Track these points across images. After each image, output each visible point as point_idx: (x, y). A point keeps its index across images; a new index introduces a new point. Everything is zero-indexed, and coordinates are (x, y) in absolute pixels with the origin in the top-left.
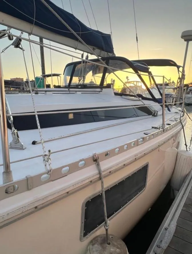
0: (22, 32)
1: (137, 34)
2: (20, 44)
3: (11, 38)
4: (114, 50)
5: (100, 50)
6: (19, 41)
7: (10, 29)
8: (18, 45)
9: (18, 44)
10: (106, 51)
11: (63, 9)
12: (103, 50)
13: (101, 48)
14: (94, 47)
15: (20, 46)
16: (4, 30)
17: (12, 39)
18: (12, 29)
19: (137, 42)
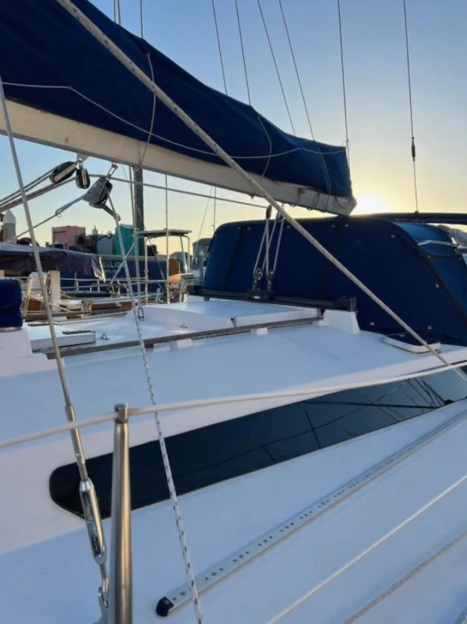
0: (114, 163)
1: (413, 138)
2: (106, 197)
3: (85, 183)
4: (353, 187)
5: (316, 193)
6: (106, 188)
7: (84, 159)
8: (103, 200)
9: (103, 197)
10: (331, 194)
11: (225, 93)
12: (325, 191)
13: (321, 188)
14: (302, 186)
15: (108, 204)
16: (69, 164)
17: (88, 186)
18: (90, 158)
19: (412, 159)
